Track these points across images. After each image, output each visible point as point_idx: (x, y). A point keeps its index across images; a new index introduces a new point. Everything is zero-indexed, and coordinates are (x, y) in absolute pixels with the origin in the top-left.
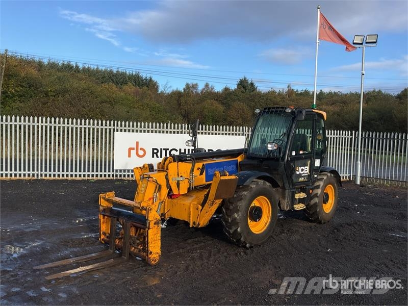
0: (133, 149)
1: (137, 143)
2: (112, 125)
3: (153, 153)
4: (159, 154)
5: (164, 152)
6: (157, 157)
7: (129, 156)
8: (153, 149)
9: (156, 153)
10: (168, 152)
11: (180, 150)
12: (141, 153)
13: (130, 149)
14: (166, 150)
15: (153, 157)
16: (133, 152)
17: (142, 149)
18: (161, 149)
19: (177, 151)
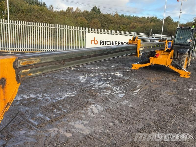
0: (93, 40)
1: (95, 38)
2: (85, 30)
3: (101, 43)
4: (103, 43)
5: (105, 42)
6: (102, 44)
7: (92, 44)
8: (101, 41)
9: (102, 43)
10: (106, 42)
11: (111, 42)
12: (96, 42)
13: (92, 41)
14: (106, 41)
15: (101, 44)
16: (93, 42)
17: (96, 41)
18: (104, 41)
19: (110, 42)
